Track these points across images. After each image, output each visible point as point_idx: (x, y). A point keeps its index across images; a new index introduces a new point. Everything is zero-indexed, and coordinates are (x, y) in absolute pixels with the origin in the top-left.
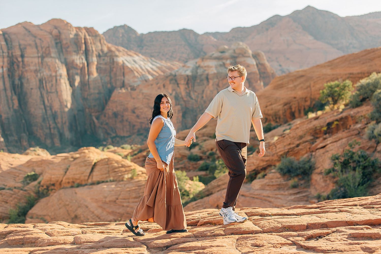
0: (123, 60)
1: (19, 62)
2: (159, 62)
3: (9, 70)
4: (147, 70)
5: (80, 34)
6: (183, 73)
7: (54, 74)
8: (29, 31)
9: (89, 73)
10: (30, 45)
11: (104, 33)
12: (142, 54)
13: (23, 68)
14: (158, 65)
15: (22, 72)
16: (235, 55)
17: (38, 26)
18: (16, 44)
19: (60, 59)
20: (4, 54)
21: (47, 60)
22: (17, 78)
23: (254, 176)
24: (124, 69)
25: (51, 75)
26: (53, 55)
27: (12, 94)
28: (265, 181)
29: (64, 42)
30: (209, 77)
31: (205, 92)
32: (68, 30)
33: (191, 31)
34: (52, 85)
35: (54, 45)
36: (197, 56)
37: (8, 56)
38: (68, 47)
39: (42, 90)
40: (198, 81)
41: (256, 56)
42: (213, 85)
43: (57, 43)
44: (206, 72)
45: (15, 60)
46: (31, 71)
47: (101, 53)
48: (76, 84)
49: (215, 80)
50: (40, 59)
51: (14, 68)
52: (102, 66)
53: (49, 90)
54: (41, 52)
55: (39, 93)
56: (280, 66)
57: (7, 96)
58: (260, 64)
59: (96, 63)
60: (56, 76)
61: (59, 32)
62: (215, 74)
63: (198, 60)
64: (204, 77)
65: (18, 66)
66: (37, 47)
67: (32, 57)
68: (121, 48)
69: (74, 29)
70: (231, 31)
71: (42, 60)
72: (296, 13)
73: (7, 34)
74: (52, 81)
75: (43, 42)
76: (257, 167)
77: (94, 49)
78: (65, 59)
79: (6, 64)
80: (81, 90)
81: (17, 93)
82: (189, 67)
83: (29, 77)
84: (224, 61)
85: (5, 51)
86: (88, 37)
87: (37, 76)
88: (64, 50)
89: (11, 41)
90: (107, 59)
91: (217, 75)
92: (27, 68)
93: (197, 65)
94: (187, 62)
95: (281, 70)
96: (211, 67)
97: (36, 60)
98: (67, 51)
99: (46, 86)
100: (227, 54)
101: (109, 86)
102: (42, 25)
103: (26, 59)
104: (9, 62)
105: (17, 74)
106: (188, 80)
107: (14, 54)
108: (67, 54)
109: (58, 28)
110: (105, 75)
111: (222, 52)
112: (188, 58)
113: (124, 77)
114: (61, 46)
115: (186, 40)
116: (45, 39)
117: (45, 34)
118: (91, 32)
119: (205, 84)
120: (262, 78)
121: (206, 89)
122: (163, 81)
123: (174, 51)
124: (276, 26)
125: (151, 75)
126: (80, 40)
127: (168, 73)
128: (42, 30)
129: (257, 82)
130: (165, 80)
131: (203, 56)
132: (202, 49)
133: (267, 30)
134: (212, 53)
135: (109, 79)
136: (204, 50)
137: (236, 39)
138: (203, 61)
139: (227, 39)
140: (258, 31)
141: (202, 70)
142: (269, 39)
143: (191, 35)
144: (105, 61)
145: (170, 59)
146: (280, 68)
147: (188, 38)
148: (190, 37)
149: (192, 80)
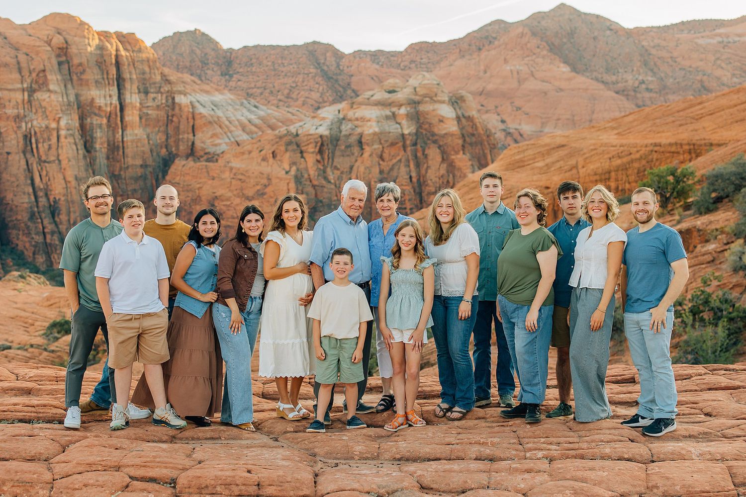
0: (194, 100)
2: (264, 108)
4: (238, 120)
5: (108, 45)
6: (312, 132)
7: (54, 125)
8: (6, 38)
9: (124, 125)
10: (6, 65)
11: (155, 45)
12: (230, 90)
14: (262, 113)
16: (417, 98)
17: (23, 27)
19: (66, 94)
21: (38, 95)
24: (194, 118)
25: (47, 127)
26: (52, 87)
29: (76, 61)
30: (363, 140)
31: (355, 168)
32: (84, 37)
33: (329, 47)
34: (50, 148)
35: (56, 67)
36: (340, 98)
38: (83, 72)
39: (29, 156)
40: (343, 147)
41: (456, 101)
42: (371, 155)
43: (60, 64)
44: (359, 130)
46: (8, 118)
47: (149, 86)
48: (99, 146)
49: (376, 146)
50: (26, 94)
52: (150, 112)
53: (44, 158)
54: (29, 81)
55: (23, 162)
56: (503, 121)
58: (463, 116)
59: (138, 105)
60: (58, 130)
61: (66, 42)
62: (375, 134)
63: (343, 105)
64: (353, 139)
66: (20, 70)
67: (10, 90)
68: (187, 77)
69: (96, 36)
70: (406, 50)
71: (29, 96)
72: (538, 17)
74: (49, 140)
75: (33, 59)
77: (135, 77)
78: (77, 96)
80: (108, 158)
82: (324, 119)
84: (394, 109)
86: (123, 52)
87: (19, 127)
88: (75, 77)
90: (161, 99)
91: (379, 137)
93: (341, 116)
94: (319, 108)
95: (504, 130)
96: (369, 120)
97: (18, 96)
98: (81, 79)
99: (37, 147)
100: (400, 96)
101: (164, 151)
102: (31, 24)
106: (322, 145)
108: (81, 85)
109: (64, 33)
110: (157, 129)
111: (390, 92)
112: (321, 100)
113: (194, 136)
114: (69, 69)
115: (319, 64)
116: (37, 53)
117: (38, 44)
118: (130, 43)
119: (356, 154)
120: (466, 145)
121: (357, 164)
122: (273, 145)
123: (294, 85)
124: (496, 43)
125: (248, 134)
126: (106, 58)
127: (283, 130)
128: (30, 35)
129: (457, 153)
130: (277, 143)
131: (351, 97)
132: (349, 84)
133: (480, 49)
134: (371, 93)
135: (164, 138)
136: (353, 86)
137: (416, 65)
138: (352, 107)
139: (399, 65)
140: (460, 51)
141: (350, 125)
142: (482, 68)
143: (328, 54)
144: (158, 102)
145: (285, 102)
146: (502, 126)
147: (322, 61)
148: (325, 59)
149: (330, 146)
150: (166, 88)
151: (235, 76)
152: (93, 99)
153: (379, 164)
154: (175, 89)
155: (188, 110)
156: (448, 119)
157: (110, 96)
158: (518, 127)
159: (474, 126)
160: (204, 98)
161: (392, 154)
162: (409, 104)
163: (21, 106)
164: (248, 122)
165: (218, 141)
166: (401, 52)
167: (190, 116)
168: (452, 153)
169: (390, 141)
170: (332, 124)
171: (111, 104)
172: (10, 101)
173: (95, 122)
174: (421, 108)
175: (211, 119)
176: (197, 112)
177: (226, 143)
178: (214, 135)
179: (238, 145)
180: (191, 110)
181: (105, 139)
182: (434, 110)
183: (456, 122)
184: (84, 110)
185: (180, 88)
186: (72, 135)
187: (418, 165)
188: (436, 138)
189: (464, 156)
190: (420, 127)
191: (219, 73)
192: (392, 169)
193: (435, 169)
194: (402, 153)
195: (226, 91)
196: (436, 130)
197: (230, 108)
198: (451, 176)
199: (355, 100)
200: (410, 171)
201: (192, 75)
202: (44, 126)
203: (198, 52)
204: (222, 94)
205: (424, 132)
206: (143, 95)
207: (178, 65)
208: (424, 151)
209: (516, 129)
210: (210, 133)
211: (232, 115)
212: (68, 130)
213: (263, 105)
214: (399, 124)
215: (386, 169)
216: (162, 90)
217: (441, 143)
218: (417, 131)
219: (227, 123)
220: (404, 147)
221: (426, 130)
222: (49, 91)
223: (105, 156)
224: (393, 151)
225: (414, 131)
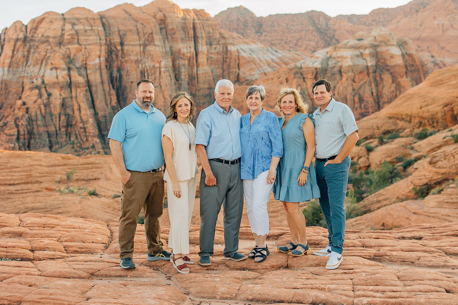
0: (239, 48)
1: (118, 51)
2: (281, 52)
3: (107, 60)
4: (265, 60)
5: (188, 17)
6: (310, 66)
7: (157, 65)
8: (130, 15)
9: (198, 64)
10: (131, 31)
11: (216, 17)
12: (261, 42)
13: (122, 57)
14: (280, 55)
15: (122, 63)
16: (376, 43)
17: (140, 8)
18: (114, 29)
19: (164, 47)
20: (101, 41)
21: (149, 48)
22: (115, 70)
23: (425, 191)
24: (239, 59)
25: (154, 67)
26: (156, 43)
27: (109, 88)
28: (442, 197)
29: (170, 27)
30: (342, 70)
31: (337, 88)
32: (175, 13)
33: (321, 14)
34: (155, 79)
35: (159, 31)
36: (328, 45)
37: (106, 44)
38: (174, 33)
40: (329, 75)
41: (402, 44)
42: (347, 79)
43: (161, 29)
44: (339, 64)
45: (113, 48)
46: (131, 62)
47: (212, 40)
48: (183, 77)
49: (350, 74)
50: (142, 47)
51: (112, 57)
52: (213, 56)
54: (143, 39)
56: (432, 57)
57: (104, 90)
58: (406, 54)
59: (206, 52)
60: (160, 68)
61: (165, 16)
62: (349, 66)
63: (329, 49)
64: (336, 70)
65: (117, 56)
66: (138, 34)
67: (133, 45)
68: (235, 35)
69: (182, 12)
70: (370, 14)
71: (144, 48)
73: (104, 18)
74: (155, 74)
75: (145, 27)
76: (430, 181)
77: (204, 35)
78: (171, 47)
79: (103, 53)
80: (188, 84)
81: (115, 87)
82: (317, 57)
83: (129, 69)
84: (362, 51)
85: (103, 38)
86: (197, 21)
87: (138, 67)
88: (169, 37)
89: (109, 26)
90: (220, 48)
91: (352, 68)
92: (126, 59)
93: (328, 56)
94: (315, 51)
95: (433, 62)
96: (346, 58)
97: (137, 49)
98: (172, 38)
100: (366, 42)
102: (144, 6)
103: (126, 48)
104: (107, 50)
105: (115, 64)
106: (317, 74)
107: (112, 41)
108: (173, 41)
109: (163, 11)
110: (217, 66)
111: (359, 40)
112: (316, 46)
113: (239, 70)
114: (166, 32)
115: (315, 24)
116: (148, 23)
117: (148, 18)
118: (201, 16)
119: (338, 79)
120: (408, 72)
121: (338, 85)
122: (286, 74)
123: (300, 37)
124: (428, 7)
125: (271, 68)
126: (187, 25)
127: (292, 65)
128: (144, 13)
129: (402, 77)
130: (289, 73)
131: (335, 44)
132: (334, 36)
133: (417, 11)
134: (347, 41)
135: (221, 71)
136: (336, 37)
137: (376, 23)
138: (335, 50)
139: (365, 23)
140: (405, 13)
141: (334, 61)
142: (419, 23)
143: (321, 18)
144: (217, 50)
145: (294, 48)
146: (432, 60)
147: (317, 22)
148: (319, 21)
149: (321, 74)
150: (222, 41)
151: (264, 33)
152: (180, 50)
153: (352, 85)
154: (227, 42)
155: (235, 54)
156: (396, 56)
157: (190, 47)
158: (442, 60)
159: (413, 60)
160: (245, 47)
161: (360, 78)
162: (371, 47)
163: (139, 54)
164: (271, 61)
165: (253, 73)
166: (367, 15)
167: (237, 58)
168: (399, 77)
169: (359, 70)
170: (323, 60)
171: (190, 52)
172: (133, 52)
173: (181, 63)
174: (379, 49)
175: (249, 60)
176: (241, 55)
177: (258, 74)
178: (251, 69)
179: (265, 74)
180: (237, 54)
181: (187, 73)
182: (387, 51)
183: (401, 58)
184: (175, 56)
185: (231, 41)
186: (168, 71)
187: (377, 85)
188: (388, 68)
189: (407, 79)
190: (378, 61)
191: (254, 31)
192: (360, 88)
193: (388, 88)
194: (367, 77)
195: (258, 43)
196: (388, 63)
197: (260, 52)
198: (398, 91)
199: (337, 45)
200: (372, 89)
201: (238, 33)
202: (152, 66)
203: (242, 19)
204: (256, 44)
205: (381, 64)
206: (209, 46)
207: (230, 28)
208: (380, 76)
209: (441, 61)
210: (249, 68)
211: (261, 57)
212: (166, 68)
213: (280, 50)
214: (365, 60)
215: (357, 88)
216: (220, 43)
217: (392, 71)
218: (377, 63)
219: (259, 61)
220: (368, 74)
221: (382, 63)
222: (155, 45)
223: (187, 83)
224: (361, 77)
225: (375, 64)
